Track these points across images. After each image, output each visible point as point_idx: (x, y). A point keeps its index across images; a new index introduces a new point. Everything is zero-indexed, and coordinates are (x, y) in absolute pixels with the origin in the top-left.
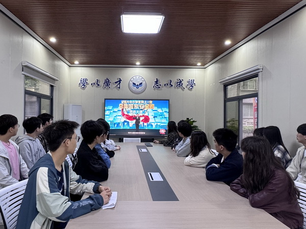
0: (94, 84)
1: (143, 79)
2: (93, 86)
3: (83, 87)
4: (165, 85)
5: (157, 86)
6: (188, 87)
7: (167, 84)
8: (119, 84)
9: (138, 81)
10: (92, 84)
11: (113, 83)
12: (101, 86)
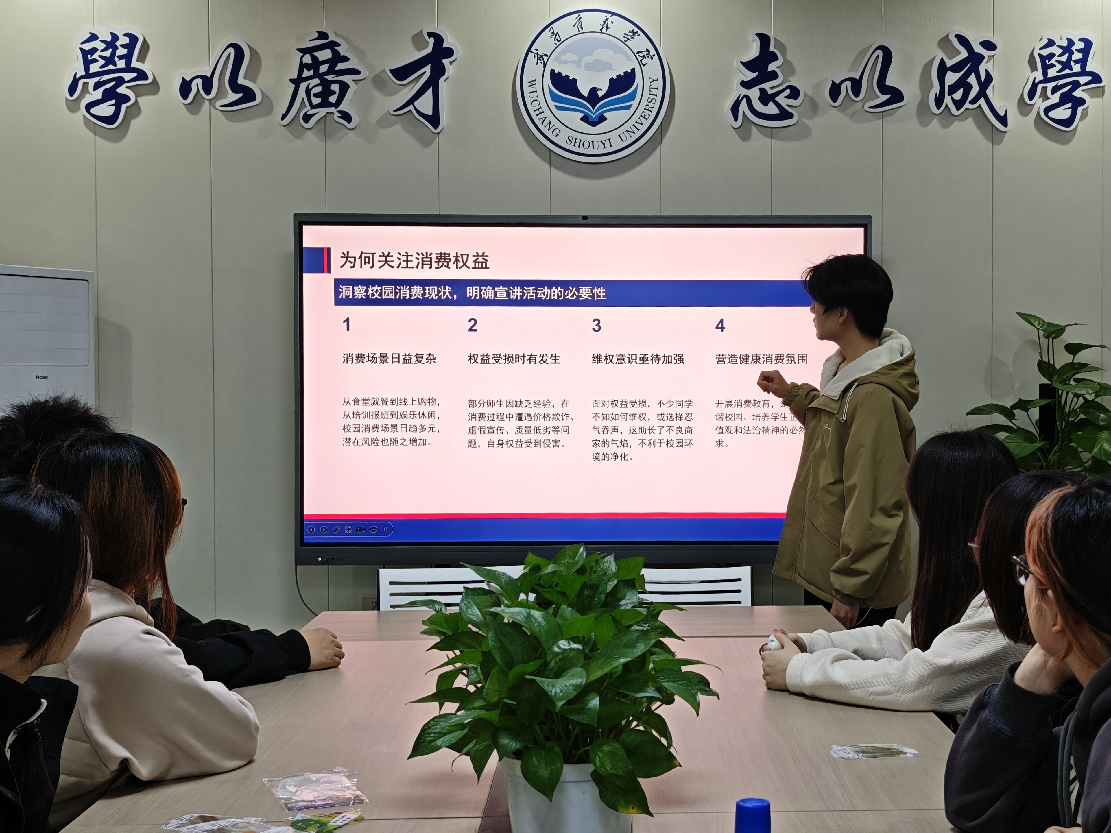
0: (207, 83)
1: (640, 43)
2: (194, 107)
3: (106, 109)
4: (835, 91)
5: (765, 98)
6: (1039, 104)
7: (856, 85)
8: (433, 83)
9: (602, 54)
10: (185, 88)
11: (378, 81)
12: (268, 106)
